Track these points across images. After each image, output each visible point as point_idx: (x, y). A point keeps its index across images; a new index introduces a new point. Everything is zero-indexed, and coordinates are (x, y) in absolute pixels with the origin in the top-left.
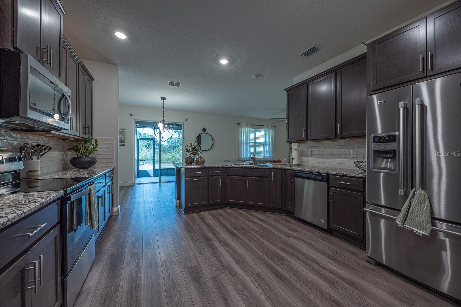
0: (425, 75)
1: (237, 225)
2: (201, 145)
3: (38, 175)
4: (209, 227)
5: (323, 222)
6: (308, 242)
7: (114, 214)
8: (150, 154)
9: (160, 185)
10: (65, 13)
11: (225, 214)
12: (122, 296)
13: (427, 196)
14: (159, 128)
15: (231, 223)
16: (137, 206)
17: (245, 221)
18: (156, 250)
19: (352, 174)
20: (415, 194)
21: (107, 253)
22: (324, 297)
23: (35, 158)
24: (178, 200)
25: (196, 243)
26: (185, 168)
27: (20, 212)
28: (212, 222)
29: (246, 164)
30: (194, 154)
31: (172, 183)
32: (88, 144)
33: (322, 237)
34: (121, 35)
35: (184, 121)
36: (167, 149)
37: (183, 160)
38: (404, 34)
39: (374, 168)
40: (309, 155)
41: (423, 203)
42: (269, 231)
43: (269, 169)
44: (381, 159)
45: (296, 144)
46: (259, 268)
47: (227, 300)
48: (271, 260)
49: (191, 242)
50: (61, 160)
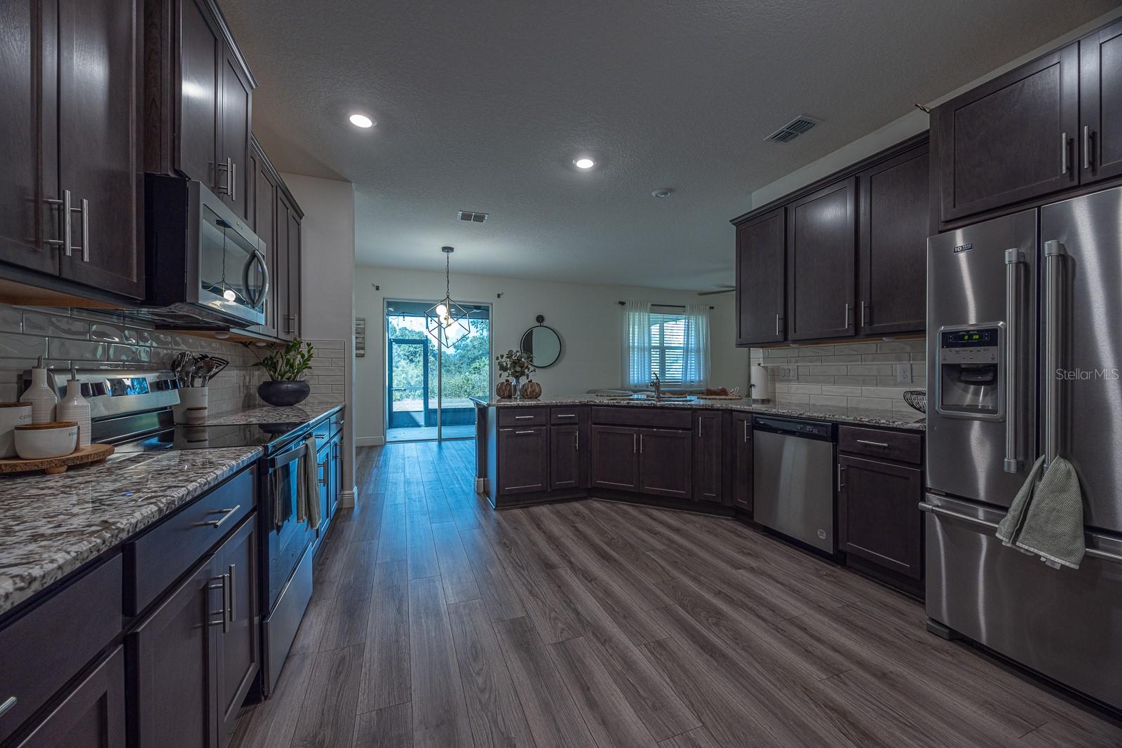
0: (1075, 183)
1: (615, 537)
2: (532, 354)
3: (204, 417)
4: (552, 539)
5: (822, 537)
6: (784, 582)
7: (346, 505)
8: (415, 376)
9: (440, 446)
10: (254, 87)
11: (588, 512)
12: (370, 666)
13: (1074, 474)
14: (438, 316)
15: (602, 532)
16: (391, 490)
17: (634, 529)
18: (437, 583)
19: (894, 422)
20: (1045, 470)
21: (336, 584)
22: (812, 700)
23: (198, 382)
24: (482, 479)
25: (522, 572)
26: (497, 407)
27: (202, 481)
28: (557, 528)
29: (639, 398)
30: (517, 374)
31: (467, 442)
32: (292, 353)
33: (821, 573)
34: (361, 121)
35: (494, 299)
36: (455, 364)
37: (491, 391)
38: (1023, 85)
39: (943, 406)
40: (790, 378)
41: (1063, 490)
42: (691, 554)
43: (694, 410)
44: (962, 385)
45: (761, 350)
46: (662, 630)
47: (588, 688)
48: (692, 616)
49: (510, 570)
50: (242, 388)
